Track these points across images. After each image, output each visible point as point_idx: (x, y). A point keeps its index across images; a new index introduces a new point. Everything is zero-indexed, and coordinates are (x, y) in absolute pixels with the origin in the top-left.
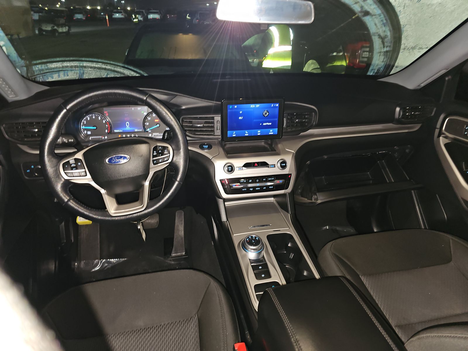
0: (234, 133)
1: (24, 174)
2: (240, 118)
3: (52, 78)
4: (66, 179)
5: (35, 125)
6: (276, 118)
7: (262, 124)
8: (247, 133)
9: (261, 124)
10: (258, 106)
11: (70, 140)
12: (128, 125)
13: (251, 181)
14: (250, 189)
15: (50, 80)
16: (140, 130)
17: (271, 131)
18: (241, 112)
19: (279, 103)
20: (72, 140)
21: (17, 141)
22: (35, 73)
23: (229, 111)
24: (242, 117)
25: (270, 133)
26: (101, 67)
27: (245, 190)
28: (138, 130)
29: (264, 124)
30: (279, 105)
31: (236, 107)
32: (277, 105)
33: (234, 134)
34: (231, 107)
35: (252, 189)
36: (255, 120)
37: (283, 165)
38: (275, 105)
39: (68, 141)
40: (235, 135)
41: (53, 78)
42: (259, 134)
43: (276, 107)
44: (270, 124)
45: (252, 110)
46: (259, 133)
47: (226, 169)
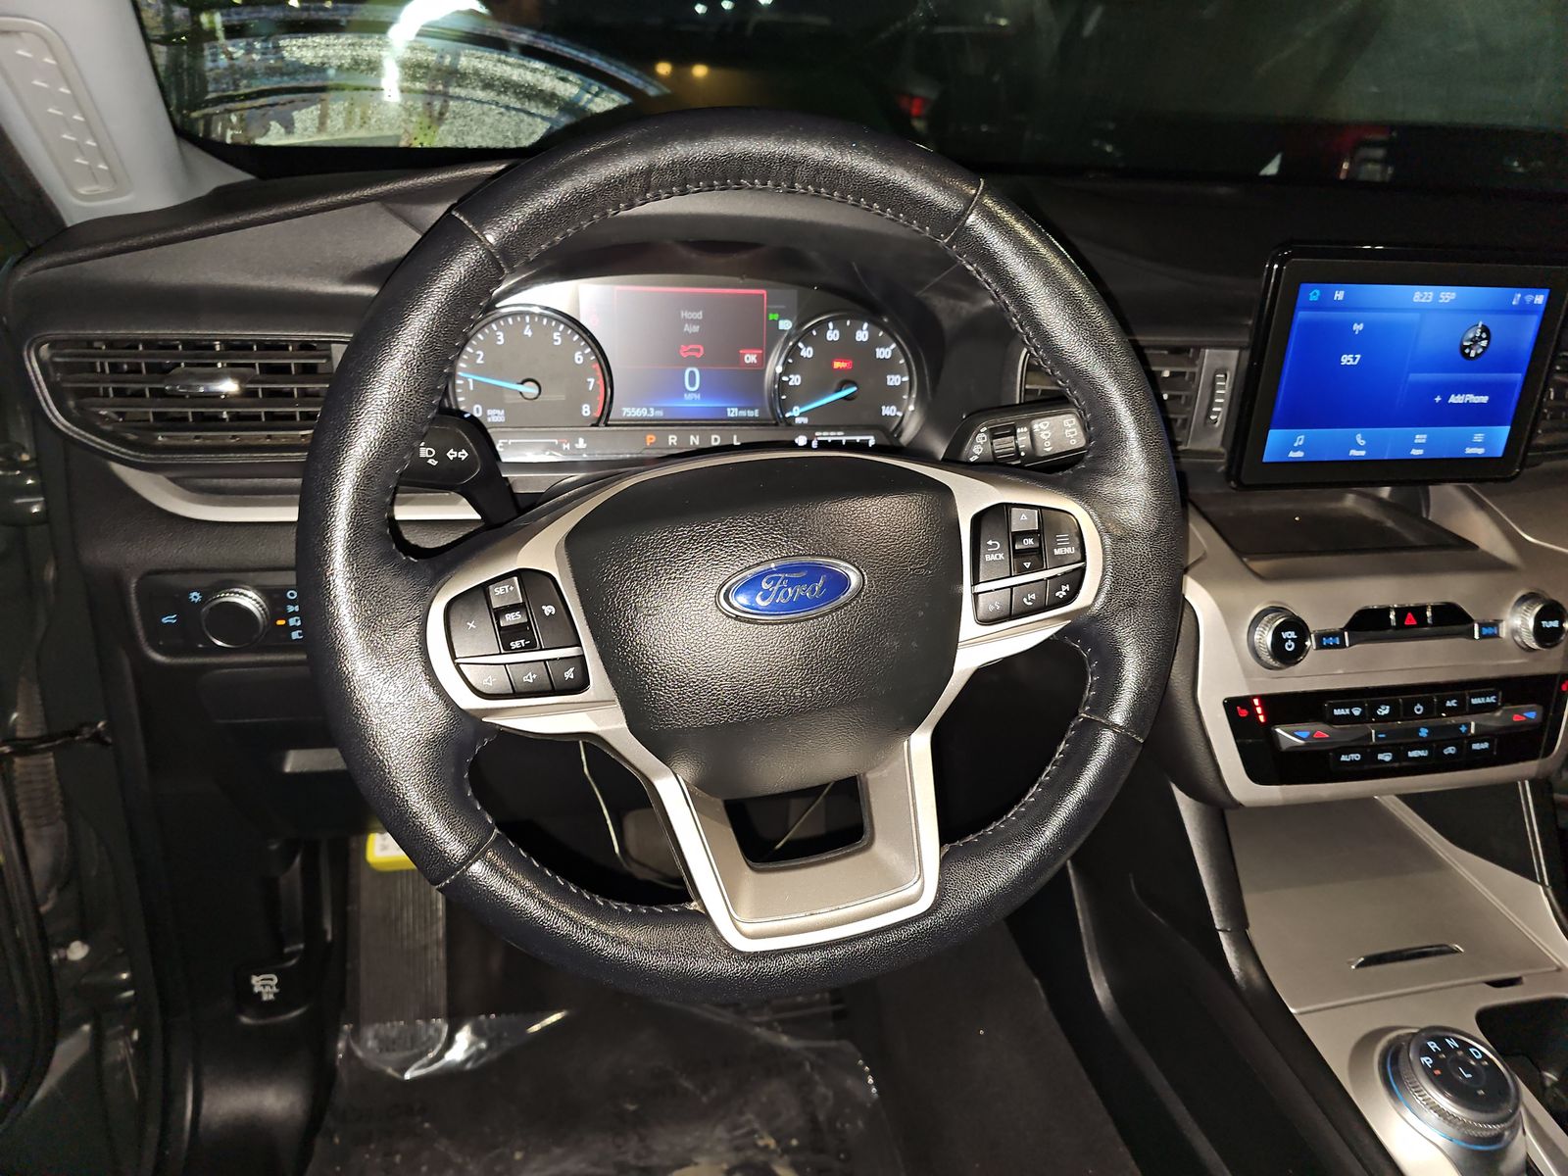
0: (1300, 440)
1: (141, 634)
2: (1347, 359)
3: (286, 128)
4: (463, 706)
5: (220, 356)
6: (1517, 371)
7: (1446, 397)
8: (1362, 442)
9: (1438, 399)
10: (1448, 295)
11: (451, 454)
12: (692, 383)
13: (1387, 712)
14: (1380, 757)
15: (275, 137)
16: (751, 414)
17: (1478, 437)
18: (1358, 327)
19: (1547, 291)
20: (463, 455)
21: (112, 448)
22: (211, 88)
23: (1301, 315)
24: (1358, 356)
25: (1469, 451)
26: (532, 88)
27: (1353, 762)
28: (743, 413)
29: (1454, 399)
30: (1549, 301)
31: (1339, 295)
32: (1540, 299)
33: (1296, 449)
34: (1314, 294)
35: (1386, 757)
36: (1414, 377)
37: (1552, 628)
38: (1528, 298)
39: (441, 456)
40: (1300, 454)
41: (289, 126)
42: (1416, 452)
43: (1529, 309)
44: (1484, 399)
45: (1415, 316)
46: (1418, 446)
47: (1265, 637)
